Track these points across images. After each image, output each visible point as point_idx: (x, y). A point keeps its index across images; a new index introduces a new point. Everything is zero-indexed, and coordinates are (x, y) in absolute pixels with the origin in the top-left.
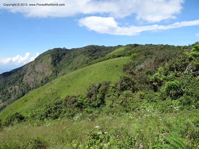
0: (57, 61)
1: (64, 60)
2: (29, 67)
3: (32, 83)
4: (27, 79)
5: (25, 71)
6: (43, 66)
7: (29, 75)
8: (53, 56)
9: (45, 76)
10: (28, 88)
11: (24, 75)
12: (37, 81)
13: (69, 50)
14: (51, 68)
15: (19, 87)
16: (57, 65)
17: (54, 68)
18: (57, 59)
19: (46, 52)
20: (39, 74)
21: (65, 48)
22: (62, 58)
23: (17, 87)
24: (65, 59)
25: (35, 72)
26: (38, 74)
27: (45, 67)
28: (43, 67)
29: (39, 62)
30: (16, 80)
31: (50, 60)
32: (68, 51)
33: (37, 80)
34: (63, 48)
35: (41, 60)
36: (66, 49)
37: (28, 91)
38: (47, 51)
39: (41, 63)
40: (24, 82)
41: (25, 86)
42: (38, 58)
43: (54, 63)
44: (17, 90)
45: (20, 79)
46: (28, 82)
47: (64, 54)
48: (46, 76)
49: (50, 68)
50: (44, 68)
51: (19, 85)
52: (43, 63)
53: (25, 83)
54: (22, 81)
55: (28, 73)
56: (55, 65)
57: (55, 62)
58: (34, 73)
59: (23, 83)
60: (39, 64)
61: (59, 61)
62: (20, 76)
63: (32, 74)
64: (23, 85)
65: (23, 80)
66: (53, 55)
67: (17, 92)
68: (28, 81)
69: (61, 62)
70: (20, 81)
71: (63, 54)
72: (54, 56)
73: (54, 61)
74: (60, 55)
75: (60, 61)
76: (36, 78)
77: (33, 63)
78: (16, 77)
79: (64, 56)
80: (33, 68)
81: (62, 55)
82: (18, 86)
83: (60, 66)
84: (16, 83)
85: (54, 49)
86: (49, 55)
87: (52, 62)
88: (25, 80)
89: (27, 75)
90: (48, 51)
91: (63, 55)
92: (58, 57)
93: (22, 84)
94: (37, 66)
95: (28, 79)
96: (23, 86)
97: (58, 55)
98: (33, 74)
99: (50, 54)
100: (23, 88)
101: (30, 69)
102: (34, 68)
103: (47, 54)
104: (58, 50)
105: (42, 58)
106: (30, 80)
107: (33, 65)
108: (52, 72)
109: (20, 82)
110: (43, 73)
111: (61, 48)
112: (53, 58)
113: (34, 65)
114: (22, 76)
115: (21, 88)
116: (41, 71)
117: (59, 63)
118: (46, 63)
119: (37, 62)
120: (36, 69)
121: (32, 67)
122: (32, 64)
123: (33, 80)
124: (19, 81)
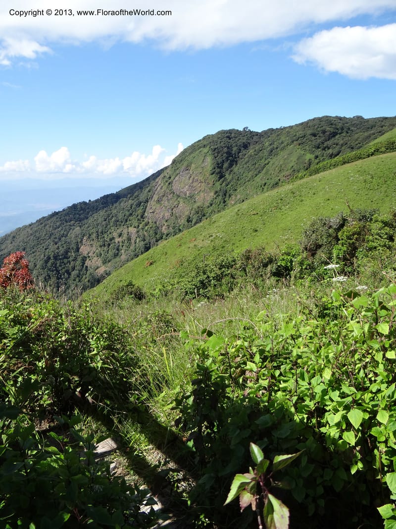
0: (226, 165)
1: (243, 163)
2: (160, 183)
3: (167, 221)
4: (156, 213)
5: (149, 191)
6: (191, 179)
7: (158, 201)
8: (216, 151)
9: (195, 206)
10: (156, 234)
11: (147, 201)
12: (176, 216)
13: (257, 135)
14: (212, 183)
15: (138, 232)
16: (227, 176)
17: (218, 184)
18: (227, 159)
19: (200, 141)
20: (181, 200)
21: (247, 128)
22: (239, 157)
23: (132, 230)
24: (247, 159)
25: (172, 195)
26: (179, 200)
27: (197, 180)
28: (191, 181)
29: (183, 167)
30: (131, 214)
31: (209, 163)
32: (255, 138)
33: (177, 215)
34: (242, 130)
35: (185, 164)
36: (251, 132)
37: (157, 241)
38: (201, 138)
39: (187, 172)
40: (147, 219)
41: (151, 228)
42: (180, 158)
43: (217, 170)
44: (133, 237)
45: (140, 211)
46: (157, 220)
47: (246, 146)
48: (198, 204)
49: (208, 184)
50: (195, 184)
51: (137, 225)
52: (191, 172)
53: (150, 221)
54: (142, 217)
55: (156, 197)
56: (220, 178)
57: (221, 168)
58: (170, 197)
59: (146, 220)
60: (181, 173)
61: (231, 165)
62: (139, 205)
63: (165, 198)
64: (146, 225)
65: (146, 214)
66: (215, 149)
67: (133, 241)
68: (157, 216)
69: (235, 169)
70: (139, 217)
71: (243, 147)
72: (218, 153)
73: (218, 164)
74: (235, 149)
75: (234, 166)
76: (175, 209)
77: (168, 171)
78: (131, 207)
79: (244, 152)
80: (167, 184)
81: (240, 150)
82: (136, 229)
83: (233, 179)
84: (130, 220)
85: (219, 133)
86: (205, 150)
87: (215, 168)
88: (150, 215)
89: (155, 203)
90: (204, 138)
91: (242, 149)
92: (229, 154)
93: (144, 223)
94: (177, 178)
95: (157, 211)
96: (146, 228)
97: (228, 148)
98: (168, 200)
99: (208, 146)
100: (145, 233)
101: (160, 187)
102: (169, 184)
103: (201, 147)
104: (229, 135)
105: (190, 158)
106: (162, 214)
107: (168, 176)
108: (212, 194)
109: (138, 220)
110: (191, 197)
111: (238, 130)
112: (216, 158)
113: (170, 178)
114: (142, 204)
115: (140, 233)
116: (188, 192)
117: (231, 171)
118: (200, 170)
119: (178, 169)
120: (174, 188)
121: (166, 181)
122: (166, 175)
123: (167, 215)
124: (138, 216)
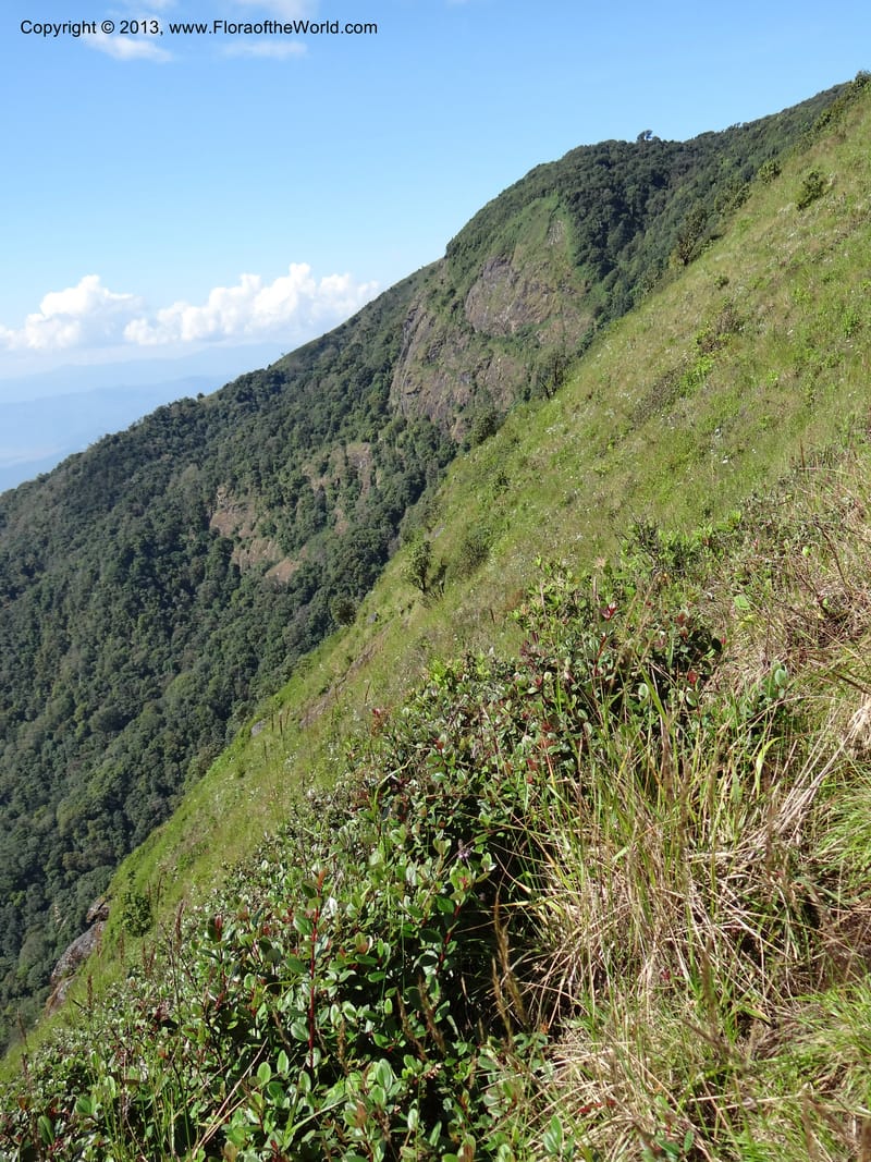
0: (614, 236)
1: (667, 221)
2: (422, 309)
3: (461, 409)
4: (424, 392)
5: (387, 341)
6: (518, 285)
7: (428, 359)
8: (580, 202)
9: (542, 357)
10: (435, 447)
11: (388, 367)
12: (488, 393)
13: (681, 150)
14: (581, 289)
15: (377, 452)
16: (622, 264)
17: (599, 288)
18: (616, 216)
19: (521, 183)
20: (497, 348)
21: (649, 133)
22: (645, 212)
23: (360, 450)
24: (675, 212)
25: (467, 336)
26: (489, 346)
27: (537, 287)
28: (519, 291)
29: (491, 257)
30: (347, 409)
31: (565, 234)
32: (678, 158)
33: (489, 388)
34: (634, 141)
35: (496, 247)
36: (663, 144)
37: (441, 465)
38: (522, 175)
39: (503, 268)
40: (398, 414)
41: (416, 435)
42: (475, 236)
43: (594, 252)
44: (364, 469)
45: (373, 394)
46: (431, 411)
47: (659, 181)
48: (549, 350)
49: (572, 291)
50: (531, 298)
51: (370, 433)
52: (516, 266)
53: (409, 417)
54: (383, 409)
55: (417, 350)
56: (606, 269)
57: (602, 244)
58: (461, 342)
59: (396, 417)
60: (487, 274)
61: (628, 235)
62: (367, 379)
63: (447, 350)
64: (400, 430)
65: (393, 401)
66: (577, 196)
67: (364, 479)
68: (430, 400)
69: (643, 240)
70: (374, 411)
71: (653, 183)
72: (588, 205)
73: (594, 235)
74: (631, 190)
75: (638, 234)
76: (482, 373)
77: (442, 275)
78: (345, 390)
79: (659, 195)
80: (447, 309)
81: (646, 191)
82: (369, 446)
83: (643, 267)
84: (347, 425)
85: (572, 155)
86: (550, 202)
87: (585, 247)
88: (408, 401)
89: (419, 366)
90: (532, 175)
91: (651, 188)
92: (618, 204)
93: (391, 424)
94: (476, 289)
95: (427, 387)
96: (401, 437)
97: (613, 189)
98: (458, 352)
99: (556, 192)
100: (399, 451)
101: (426, 321)
102: (455, 307)
103: (533, 197)
104: (604, 157)
105: (508, 228)
106: (444, 393)
107: (447, 289)
108: (586, 317)
109: (373, 419)
110: (524, 334)
111: (624, 143)
112: (582, 219)
113: (452, 292)
114: (377, 375)
115: (385, 454)
116: (513, 323)
117: (633, 249)
118: (542, 257)
119: (472, 265)
120: (470, 316)
121: (444, 303)
122: (438, 286)
123: (461, 392)
124: (369, 408)
